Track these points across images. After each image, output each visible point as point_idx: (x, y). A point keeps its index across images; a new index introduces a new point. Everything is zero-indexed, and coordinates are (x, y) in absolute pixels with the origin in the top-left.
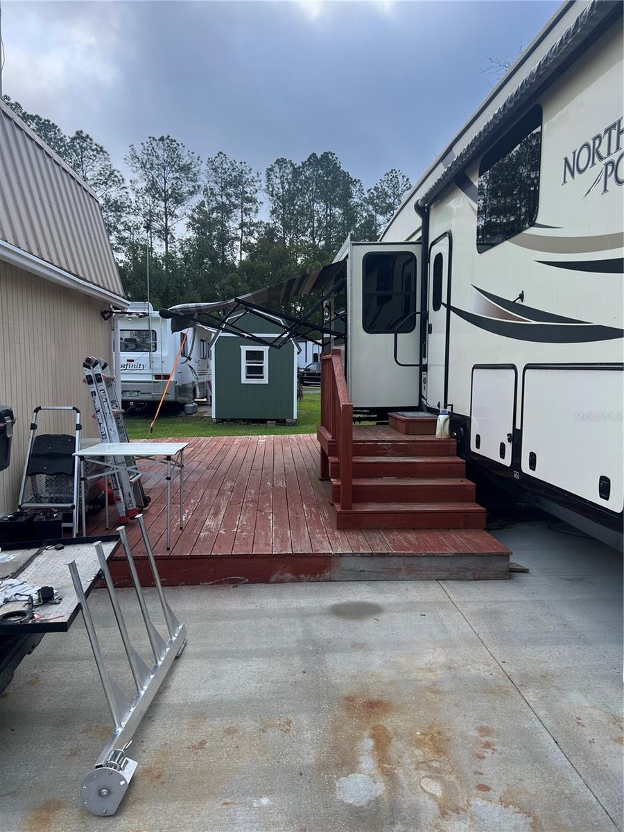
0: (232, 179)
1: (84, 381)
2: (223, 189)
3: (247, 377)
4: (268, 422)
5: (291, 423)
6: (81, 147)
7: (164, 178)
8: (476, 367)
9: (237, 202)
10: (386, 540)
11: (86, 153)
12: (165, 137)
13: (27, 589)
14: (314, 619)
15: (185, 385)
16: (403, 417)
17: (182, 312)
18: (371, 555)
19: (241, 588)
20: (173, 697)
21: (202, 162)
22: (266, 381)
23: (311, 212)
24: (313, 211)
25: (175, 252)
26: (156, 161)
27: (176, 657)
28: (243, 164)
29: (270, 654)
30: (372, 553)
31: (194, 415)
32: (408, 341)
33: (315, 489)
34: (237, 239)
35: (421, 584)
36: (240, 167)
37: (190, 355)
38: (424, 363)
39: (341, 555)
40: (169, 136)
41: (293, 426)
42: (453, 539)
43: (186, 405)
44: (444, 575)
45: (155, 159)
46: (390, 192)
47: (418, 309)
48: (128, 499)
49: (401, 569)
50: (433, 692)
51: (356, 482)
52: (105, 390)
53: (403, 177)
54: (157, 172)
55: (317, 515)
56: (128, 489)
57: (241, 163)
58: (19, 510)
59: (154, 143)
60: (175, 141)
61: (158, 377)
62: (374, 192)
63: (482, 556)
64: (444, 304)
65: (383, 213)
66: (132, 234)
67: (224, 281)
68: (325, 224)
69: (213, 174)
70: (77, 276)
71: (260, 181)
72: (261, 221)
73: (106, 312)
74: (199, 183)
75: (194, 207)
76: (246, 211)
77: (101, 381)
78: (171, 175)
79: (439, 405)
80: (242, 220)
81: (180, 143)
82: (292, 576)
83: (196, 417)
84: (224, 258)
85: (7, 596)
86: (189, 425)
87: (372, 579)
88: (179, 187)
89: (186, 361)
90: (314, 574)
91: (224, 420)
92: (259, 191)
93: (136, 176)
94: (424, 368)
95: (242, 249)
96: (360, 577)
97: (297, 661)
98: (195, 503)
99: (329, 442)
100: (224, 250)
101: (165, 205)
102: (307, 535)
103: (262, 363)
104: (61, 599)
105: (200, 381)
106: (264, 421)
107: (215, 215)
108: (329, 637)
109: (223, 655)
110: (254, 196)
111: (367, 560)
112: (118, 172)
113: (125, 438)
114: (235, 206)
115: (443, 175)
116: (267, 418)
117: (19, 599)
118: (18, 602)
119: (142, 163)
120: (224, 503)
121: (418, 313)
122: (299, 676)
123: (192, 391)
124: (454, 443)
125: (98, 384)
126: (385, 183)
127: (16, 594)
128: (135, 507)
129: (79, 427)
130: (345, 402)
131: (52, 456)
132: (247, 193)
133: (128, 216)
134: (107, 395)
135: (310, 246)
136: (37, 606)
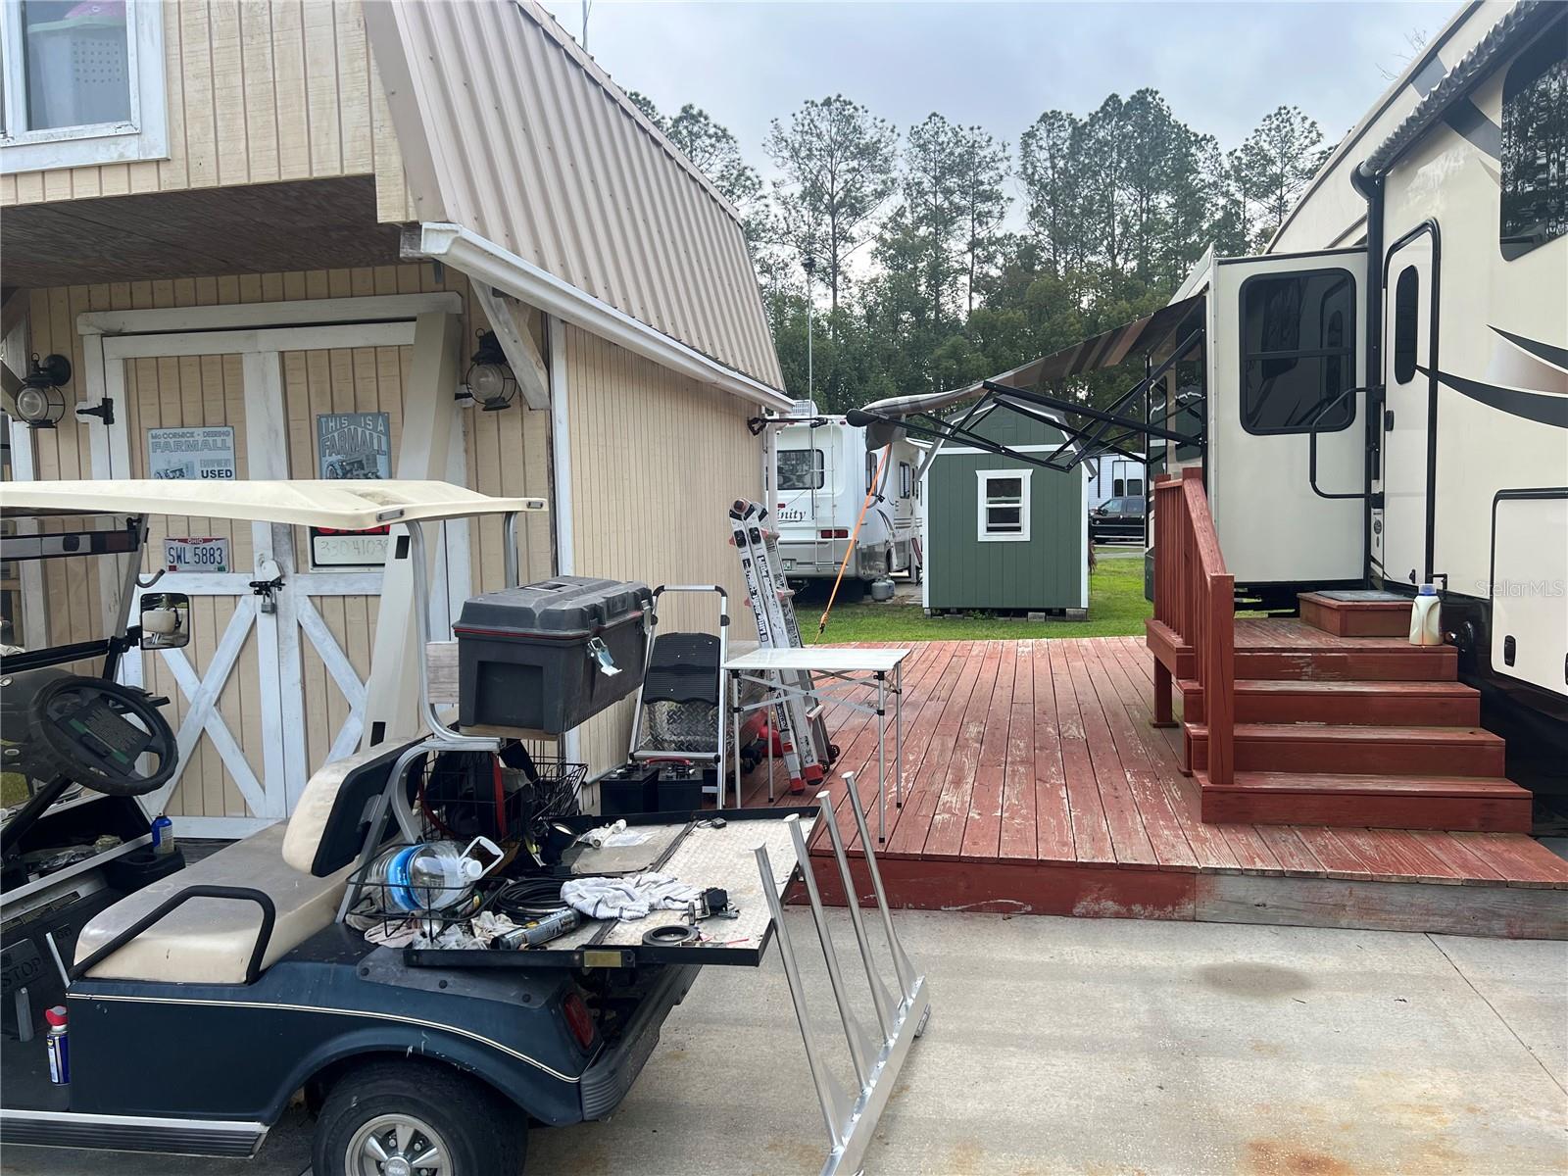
0: (954, 161)
1: (731, 541)
2: (938, 180)
3: (989, 529)
4: (1030, 614)
5: (1075, 616)
6: (690, 133)
7: (831, 172)
8: (1503, 495)
9: (964, 202)
10: (1309, 846)
11: (698, 143)
12: (834, 98)
13: (680, 891)
14: (1170, 990)
15: (873, 547)
16: (1333, 602)
17: (885, 412)
18: (1280, 875)
19: (1018, 921)
20: (917, 1108)
21: (899, 135)
22: (1025, 535)
23: (1108, 207)
24: (1111, 205)
25: (850, 306)
26: (817, 144)
27: (915, 1036)
28: (976, 131)
29: (1089, 1046)
30: (1282, 872)
31: (889, 602)
32: (1340, 449)
33: (1145, 743)
34: (964, 271)
35: (1390, 939)
36: (970, 137)
37: (881, 491)
38: (1376, 488)
39: (1216, 872)
40: (839, 96)
41: (1080, 621)
42: (1458, 851)
43: (874, 584)
44: (1443, 923)
45: (815, 139)
46: (1273, 153)
47: (1361, 381)
48: (804, 747)
49: (1345, 906)
50: (1438, 1154)
51: (1240, 731)
52: (766, 556)
53: (1304, 119)
54: (819, 163)
55: (1158, 794)
56: (805, 731)
57: (972, 129)
58: (630, 762)
59: (814, 111)
60: (850, 103)
61: (826, 534)
62: (1243, 156)
63: (1530, 888)
64: (1422, 370)
65: (1258, 197)
66: (774, 278)
67: (939, 352)
68: (1137, 227)
69: (920, 155)
70: (716, 360)
71: (1008, 159)
72: (1011, 234)
73: (756, 420)
74: (894, 174)
75: (886, 220)
76: (980, 218)
77: (759, 541)
78: (843, 166)
79: (1413, 577)
80: (973, 236)
81: (859, 106)
82: (1116, 907)
83: (893, 605)
84: (938, 308)
85: (654, 901)
86: (882, 620)
87: (1281, 921)
88: (858, 186)
89: (875, 502)
90: (1161, 906)
91: (945, 611)
92: (1004, 179)
93: (780, 175)
94: (1375, 501)
95: (972, 290)
96: (1256, 916)
97: (1143, 1065)
98: (915, 760)
99: (1179, 650)
100: (938, 294)
101: (833, 220)
102: (1140, 829)
103: (1018, 502)
104: (737, 911)
105: (898, 539)
106: (1021, 613)
107: (923, 231)
108: (1206, 1026)
109: (1000, 1040)
110: (996, 188)
111: (1272, 883)
112: (752, 170)
113: (797, 641)
114: (961, 211)
115: (1418, 109)
116: (1027, 606)
117: (671, 906)
118: (670, 911)
119: (793, 148)
120: (969, 764)
121: (1361, 390)
122: (1151, 1094)
123: (884, 559)
124: (1451, 654)
125: (755, 547)
126: (1264, 136)
127: (667, 898)
128: (816, 763)
129: (725, 621)
130: (1216, 571)
131: (681, 670)
132: (982, 183)
133: (769, 246)
134: (768, 564)
135: (1107, 272)
136: (702, 920)
